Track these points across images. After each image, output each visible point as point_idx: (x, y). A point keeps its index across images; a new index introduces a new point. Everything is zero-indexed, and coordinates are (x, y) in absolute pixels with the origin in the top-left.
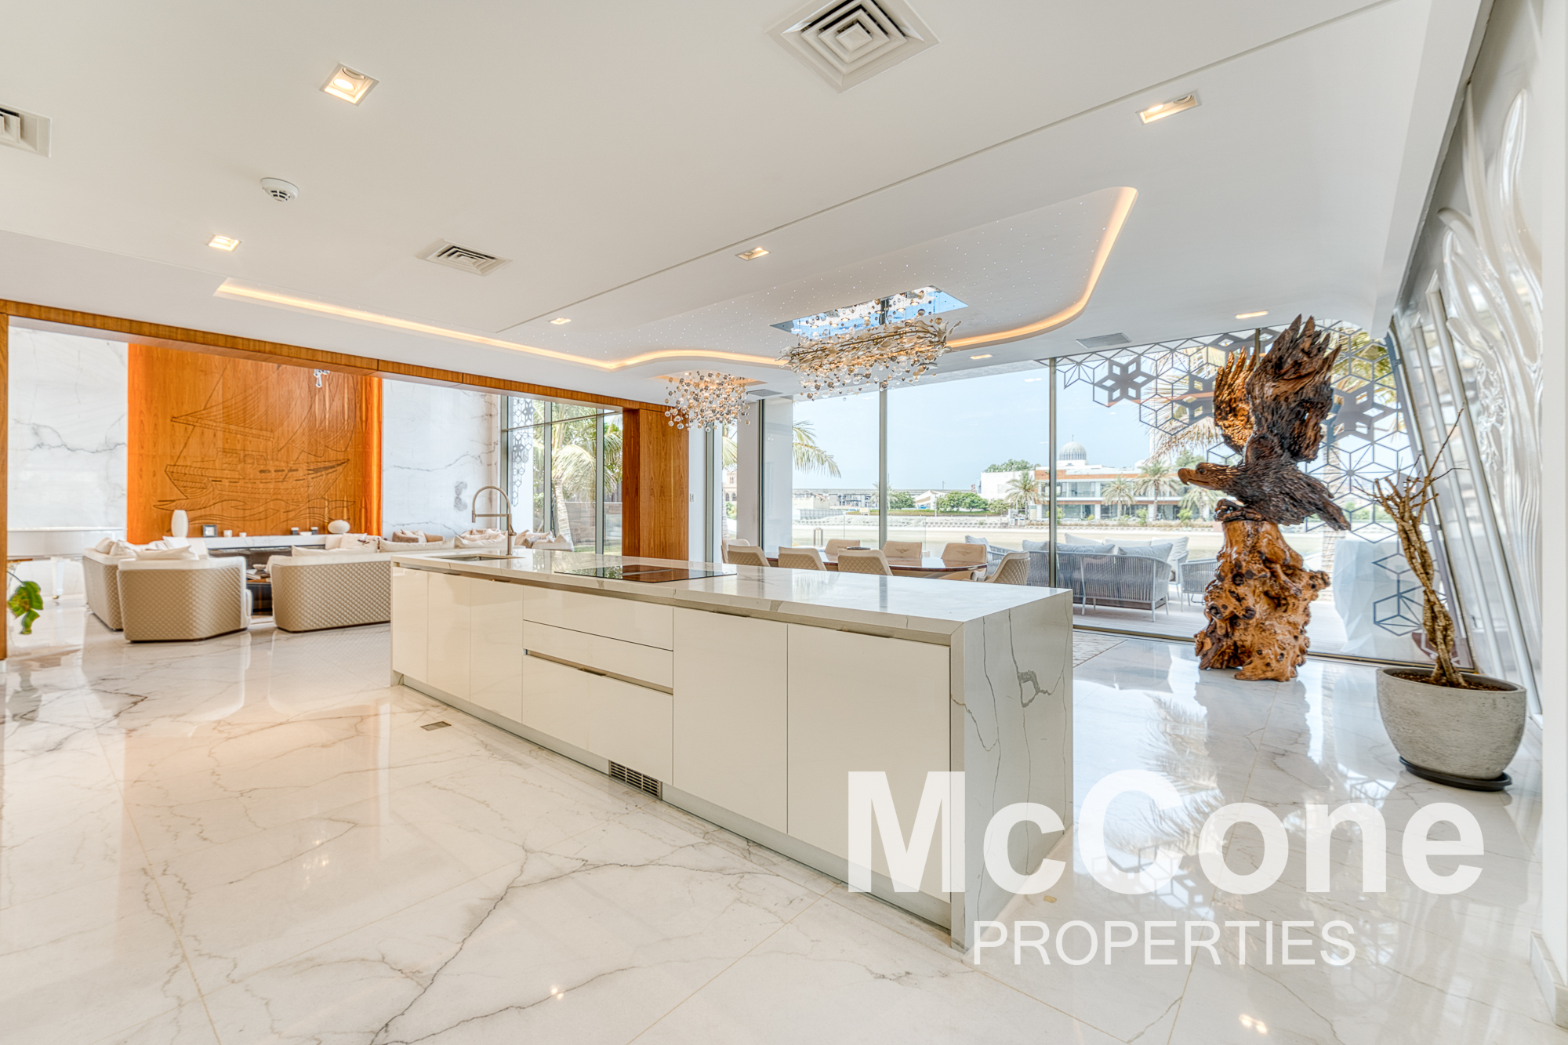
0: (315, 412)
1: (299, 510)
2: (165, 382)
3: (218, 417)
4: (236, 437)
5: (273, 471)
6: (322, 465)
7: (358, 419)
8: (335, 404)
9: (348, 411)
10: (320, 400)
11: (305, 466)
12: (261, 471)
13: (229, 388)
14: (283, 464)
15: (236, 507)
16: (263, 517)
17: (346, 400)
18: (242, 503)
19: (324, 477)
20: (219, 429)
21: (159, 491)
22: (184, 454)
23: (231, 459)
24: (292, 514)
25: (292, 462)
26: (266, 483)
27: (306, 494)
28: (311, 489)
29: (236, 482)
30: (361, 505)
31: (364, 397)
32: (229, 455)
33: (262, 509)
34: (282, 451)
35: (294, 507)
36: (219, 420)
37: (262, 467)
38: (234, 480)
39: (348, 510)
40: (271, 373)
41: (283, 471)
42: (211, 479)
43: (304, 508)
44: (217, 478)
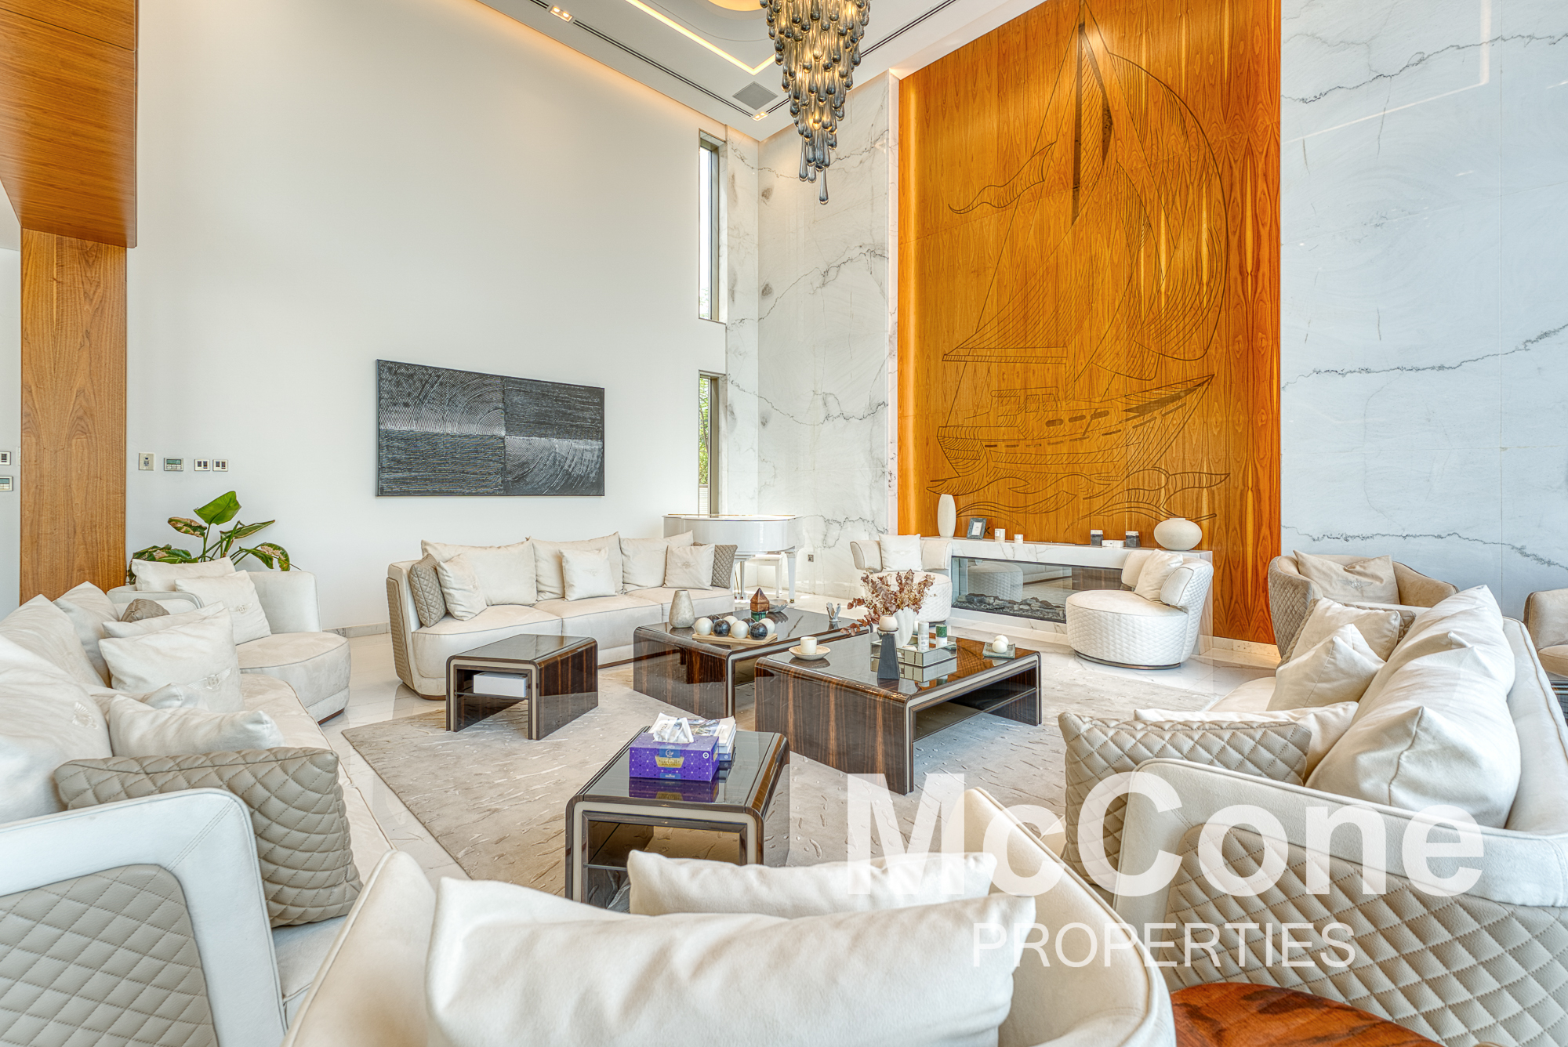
0: (1138, 284)
1: (1110, 495)
2: (936, 305)
3: (993, 339)
4: (1014, 366)
5: (1067, 420)
6: (1154, 396)
7: (1234, 272)
8: (1179, 254)
9: (1210, 260)
10: (1148, 256)
11: (1120, 405)
12: (1050, 423)
13: (1005, 286)
14: (1083, 405)
15: (1014, 489)
16: (1052, 507)
17: (1205, 236)
18: (1023, 483)
19: (1158, 421)
20: (994, 359)
21: (931, 466)
22: (956, 407)
23: (1008, 407)
24: (1098, 503)
25: (1097, 400)
26: (1057, 443)
27: (1123, 462)
28: (1132, 449)
29: (1015, 446)
30: (1245, 484)
31: (1249, 213)
32: (1005, 400)
33: (1050, 492)
34: (1081, 380)
35: (1102, 487)
36: (993, 345)
37: (1051, 416)
38: (1013, 443)
39: (1212, 495)
40: (1063, 234)
41: (1083, 417)
42: (984, 444)
43: (1119, 489)
44: (991, 440)
